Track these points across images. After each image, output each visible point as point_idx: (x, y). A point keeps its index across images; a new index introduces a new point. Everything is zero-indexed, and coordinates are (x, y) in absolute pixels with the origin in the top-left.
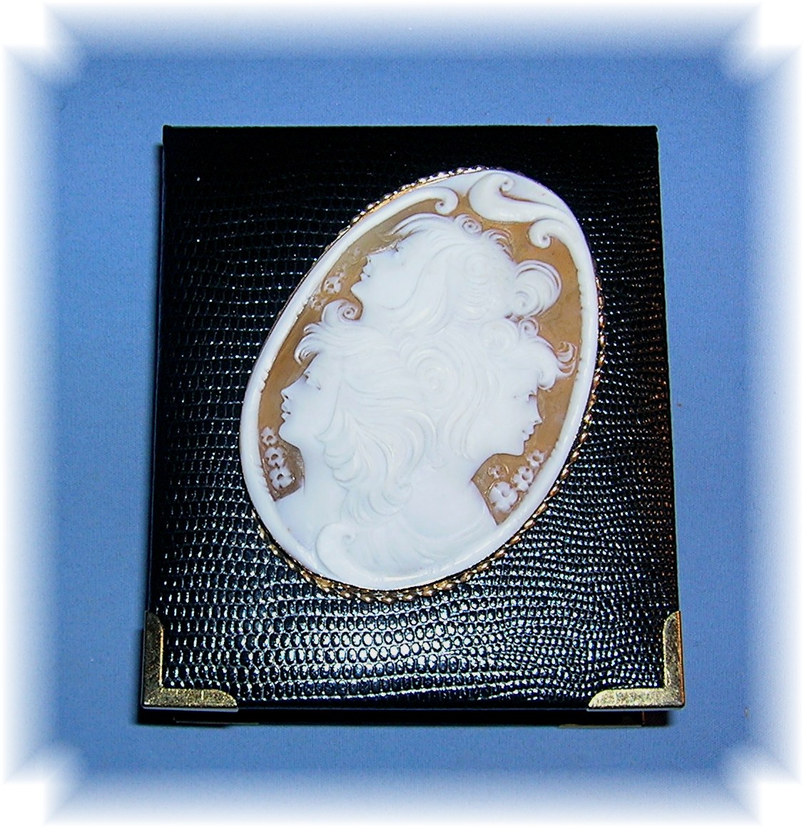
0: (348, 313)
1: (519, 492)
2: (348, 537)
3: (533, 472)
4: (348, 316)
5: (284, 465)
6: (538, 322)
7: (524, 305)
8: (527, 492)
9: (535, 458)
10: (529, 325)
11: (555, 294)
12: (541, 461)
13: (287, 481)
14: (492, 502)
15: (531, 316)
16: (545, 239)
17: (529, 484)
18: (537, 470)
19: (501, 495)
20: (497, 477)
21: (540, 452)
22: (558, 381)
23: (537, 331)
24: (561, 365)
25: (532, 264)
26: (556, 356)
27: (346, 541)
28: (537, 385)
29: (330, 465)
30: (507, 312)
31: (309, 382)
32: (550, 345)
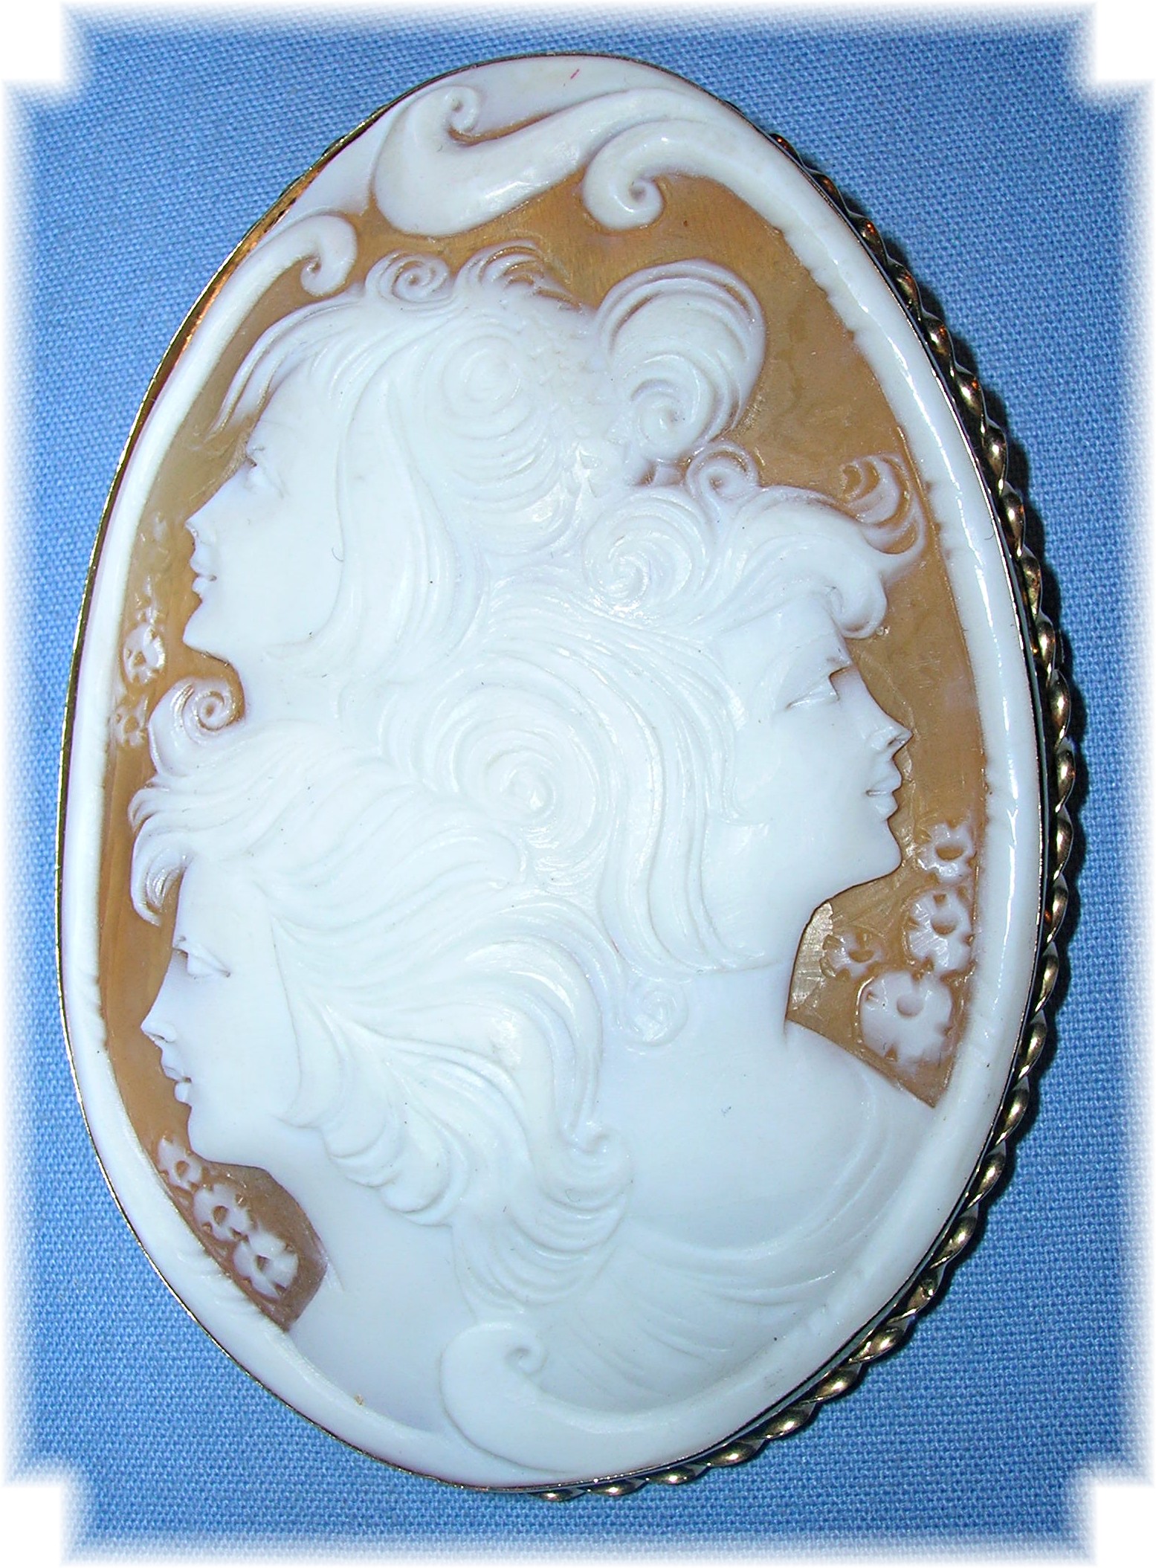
0: (210, 711)
1: (947, 979)
2: (522, 1351)
3: (960, 893)
4: (214, 720)
5: (254, 1227)
6: (743, 446)
7: (673, 418)
8: (971, 964)
9: (946, 854)
10: (722, 468)
11: (751, 336)
12: (968, 852)
13: (284, 1267)
14: (883, 1053)
15: (713, 440)
16: (637, 195)
17: (968, 940)
18: (967, 884)
19: (896, 1015)
20: (858, 969)
21: (952, 825)
22: (892, 589)
23: (752, 474)
24: (879, 536)
25: (636, 287)
26: (851, 516)
27: (526, 1364)
28: (838, 632)
29: (363, 1180)
30: (636, 466)
31: (194, 966)
32: (813, 495)
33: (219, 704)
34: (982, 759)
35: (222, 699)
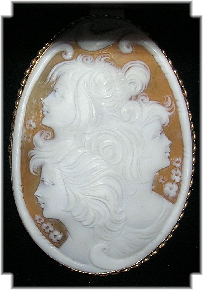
0: (47, 136)
1: (177, 183)
2: (105, 249)
3: (179, 169)
4: (48, 138)
5: (54, 230)
6: (147, 93)
7: (136, 88)
8: (181, 181)
9: (177, 162)
11: (148, 75)
12: (181, 162)
13: (60, 236)
14: (167, 196)
15: (142, 93)
16: (128, 47)
17: (180, 177)
18: (180, 167)
19: (169, 190)
20: (163, 182)
21: (178, 158)
22: (170, 118)
23: (148, 99)
24: (168, 109)
25: (129, 65)
26: (164, 106)
27: (105, 251)
28: (161, 125)
29: (78, 220)
30: (129, 97)
31: (46, 183)
34: (183, 146)
35: (50, 135)
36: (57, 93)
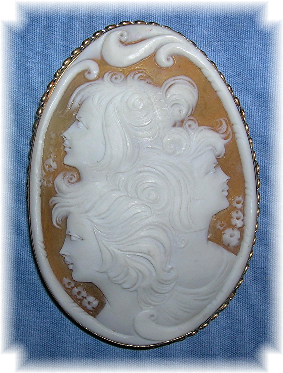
0: (71, 179)
1: (239, 229)
2: (152, 316)
3: (241, 210)
4: (73, 181)
5: (88, 295)
6: (195, 117)
8: (244, 225)
9: (238, 203)
10: (191, 123)
11: (195, 93)
12: (242, 202)
13: (95, 303)
14: (227, 246)
15: (188, 116)
16: (168, 59)
17: (243, 220)
18: (242, 209)
19: (230, 237)
20: (222, 228)
21: (239, 197)
22: (226, 146)
23: (197, 124)
24: (223, 136)
25: (170, 82)
26: (217, 132)
27: (152, 318)
28: (215, 157)
29: (117, 283)
30: (172, 123)
31: (73, 238)
32: (210, 128)
33: (73, 177)
34: (244, 182)
35: (74, 176)
36: (80, 124)
